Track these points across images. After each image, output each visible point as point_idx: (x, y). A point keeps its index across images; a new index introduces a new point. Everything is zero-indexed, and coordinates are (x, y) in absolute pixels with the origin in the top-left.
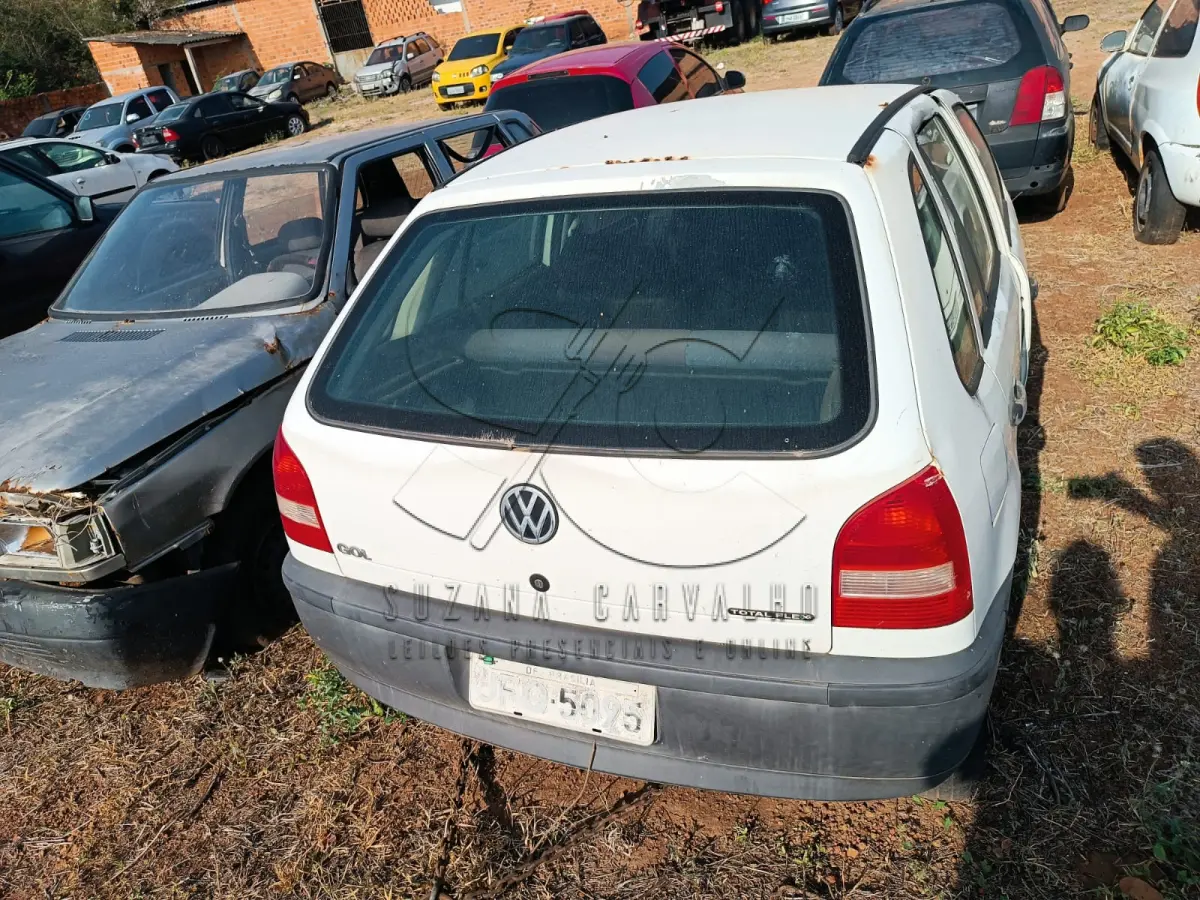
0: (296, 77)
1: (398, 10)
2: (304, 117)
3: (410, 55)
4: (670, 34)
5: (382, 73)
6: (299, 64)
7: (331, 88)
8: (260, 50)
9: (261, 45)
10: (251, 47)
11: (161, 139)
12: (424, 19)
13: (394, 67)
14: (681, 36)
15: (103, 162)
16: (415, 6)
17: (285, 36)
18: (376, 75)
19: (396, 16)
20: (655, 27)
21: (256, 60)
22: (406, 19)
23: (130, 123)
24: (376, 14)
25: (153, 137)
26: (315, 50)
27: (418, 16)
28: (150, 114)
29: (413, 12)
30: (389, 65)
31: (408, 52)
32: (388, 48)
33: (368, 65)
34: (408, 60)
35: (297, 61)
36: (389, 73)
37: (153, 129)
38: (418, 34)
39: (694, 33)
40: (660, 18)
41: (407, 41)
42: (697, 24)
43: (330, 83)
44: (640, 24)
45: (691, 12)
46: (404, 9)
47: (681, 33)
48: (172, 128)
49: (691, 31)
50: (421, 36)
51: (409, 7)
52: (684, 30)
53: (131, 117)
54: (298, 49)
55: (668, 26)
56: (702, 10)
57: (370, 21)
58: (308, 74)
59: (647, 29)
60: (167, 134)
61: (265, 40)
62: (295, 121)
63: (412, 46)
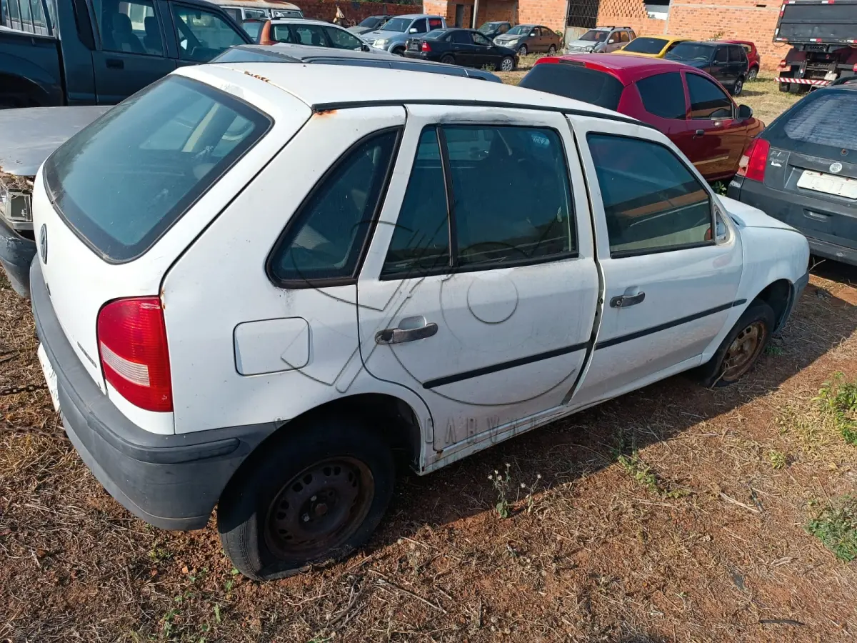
0: (532, 35)
1: (622, 8)
2: (516, 61)
3: (611, 41)
4: (805, 78)
5: (586, 47)
6: (538, 27)
7: (553, 48)
8: (522, 11)
9: (524, 8)
10: (518, 8)
11: (420, 48)
12: (637, 19)
13: (596, 45)
14: (813, 81)
15: (359, 48)
16: (635, 8)
17: (541, 6)
18: (581, 48)
19: (619, 11)
20: (795, 69)
21: (517, 17)
22: (625, 15)
23: (410, 33)
24: (606, 7)
25: (416, 45)
26: (556, 21)
27: (633, 16)
28: (425, 31)
29: (632, 12)
30: (593, 43)
31: (611, 38)
32: (600, 31)
33: (580, 39)
34: (608, 43)
35: (538, 24)
36: (591, 49)
37: (418, 40)
38: (625, 28)
39: (825, 82)
40: (802, 63)
41: (615, 30)
42: (831, 76)
43: (554, 45)
44: (784, 63)
45: (830, 66)
46: (626, 8)
47: (814, 79)
48: (429, 43)
49: (824, 80)
50: (627, 29)
51: (631, 8)
52: (819, 77)
53: (414, 30)
54: (546, 17)
55: (807, 71)
56: (840, 66)
57: (600, 10)
58: (541, 35)
59: (788, 69)
60: (424, 46)
61: (528, 5)
62: (508, 61)
63: (617, 34)
